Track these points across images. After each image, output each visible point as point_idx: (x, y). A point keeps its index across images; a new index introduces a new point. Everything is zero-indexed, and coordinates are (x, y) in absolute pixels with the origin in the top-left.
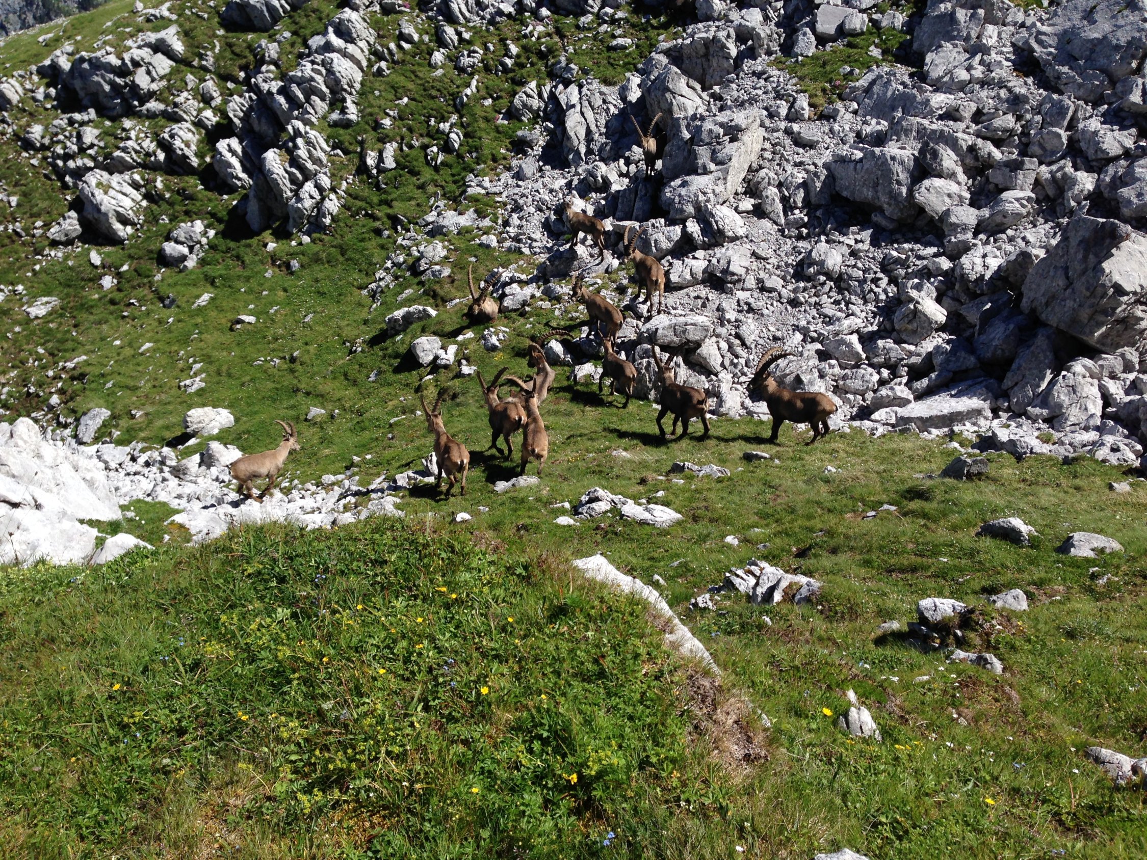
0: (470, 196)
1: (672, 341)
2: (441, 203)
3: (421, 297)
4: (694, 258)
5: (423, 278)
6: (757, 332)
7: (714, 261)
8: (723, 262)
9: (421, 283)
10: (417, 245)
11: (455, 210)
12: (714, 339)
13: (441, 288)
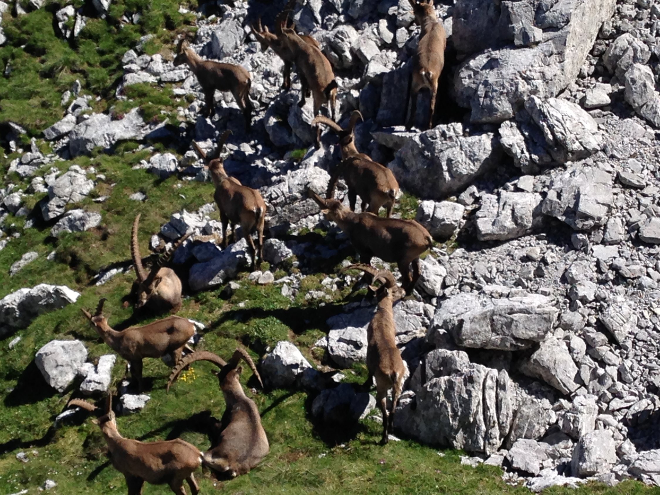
0: (130, 88)
1: (489, 342)
2: (82, 101)
3: (51, 264)
4: (517, 189)
5: (54, 231)
6: (634, 318)
7: (552, 195)
8: (567, 197)
9: (51, 241)
10: (43, 174)
11: (106, 112)
12: (560, 333)
13: (86, 248)
